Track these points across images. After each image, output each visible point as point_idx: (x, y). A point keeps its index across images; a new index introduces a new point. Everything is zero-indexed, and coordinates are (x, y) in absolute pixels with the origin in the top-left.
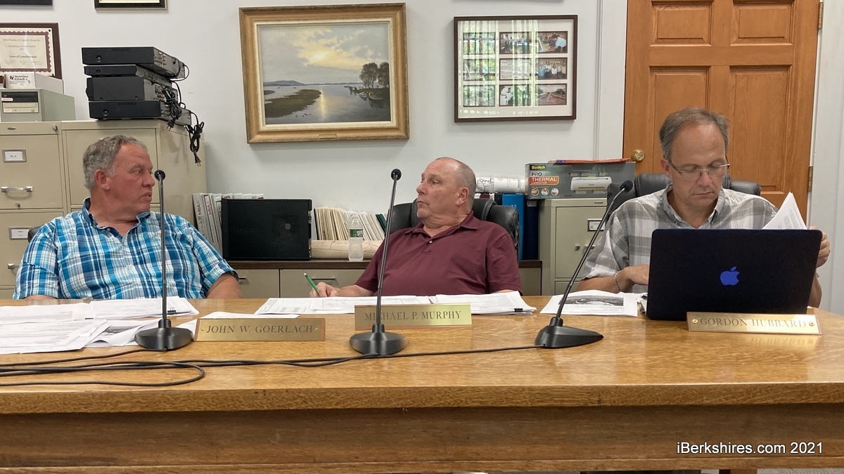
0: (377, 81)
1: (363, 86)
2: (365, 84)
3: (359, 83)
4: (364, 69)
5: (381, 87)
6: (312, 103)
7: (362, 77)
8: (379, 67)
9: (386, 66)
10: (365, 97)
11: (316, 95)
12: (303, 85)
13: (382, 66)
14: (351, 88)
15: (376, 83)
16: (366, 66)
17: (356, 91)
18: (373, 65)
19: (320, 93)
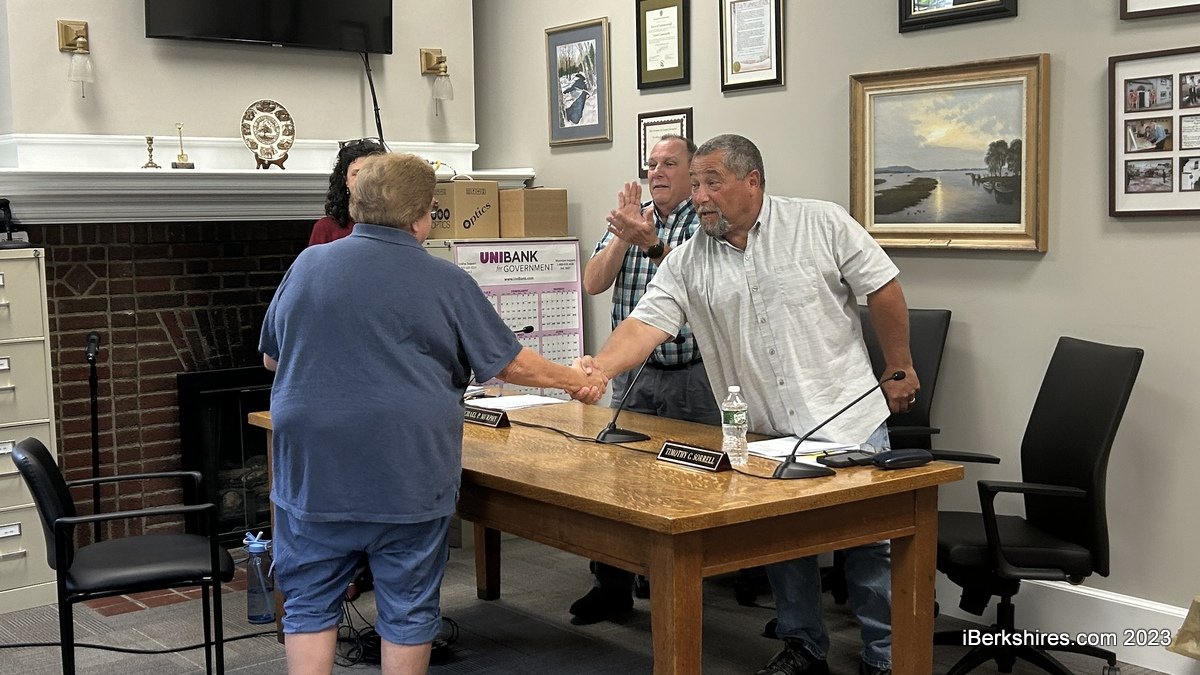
0: (1006, 166)
1: (988, 173)
2: (991, 171)
3: (984, 169)
4: (991, 150)
5: (1011, 174)
6: (927, 196)
7: (988, 160)
8: (1009, 146)
9: (1018, 143)
10: (990, 188)
11: (932, 184)
12: (918, 171)
13: (1013, 144)
14: (973, 176)
15: (1005, 170)
16: (993, 145)
17: (978, 180)
18: (1002, 144)
19: (937, 183)
